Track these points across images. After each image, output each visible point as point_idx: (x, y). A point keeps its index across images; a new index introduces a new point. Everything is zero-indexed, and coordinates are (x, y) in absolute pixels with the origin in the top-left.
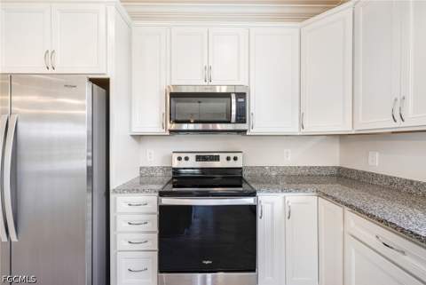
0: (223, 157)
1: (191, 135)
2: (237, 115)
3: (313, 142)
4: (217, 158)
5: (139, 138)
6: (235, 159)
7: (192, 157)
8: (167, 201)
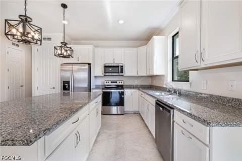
0: (118, 82)
2: (121, 71)
3: (143, 78)
4: (116, 82)
5: (95, 77)
7: (110, 82)
8: (104, 90)
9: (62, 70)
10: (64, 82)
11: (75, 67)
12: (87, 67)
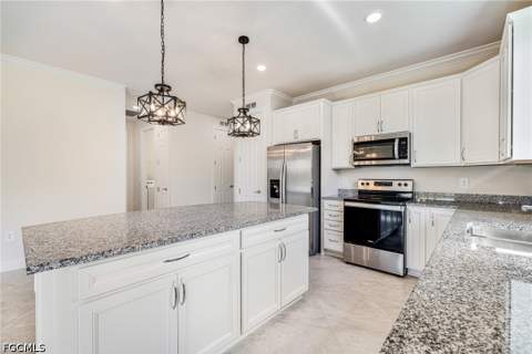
0: (395, 183)
1: (366, 168)
2: (399, 153)
4: (391, 184)
5: (338, 171)
6: (400, 185)
7: (372, 183)
8: (348, 204)
9: (268, 158)
10: (271, 181)
11: (289, 151)
12: (310, 148)
